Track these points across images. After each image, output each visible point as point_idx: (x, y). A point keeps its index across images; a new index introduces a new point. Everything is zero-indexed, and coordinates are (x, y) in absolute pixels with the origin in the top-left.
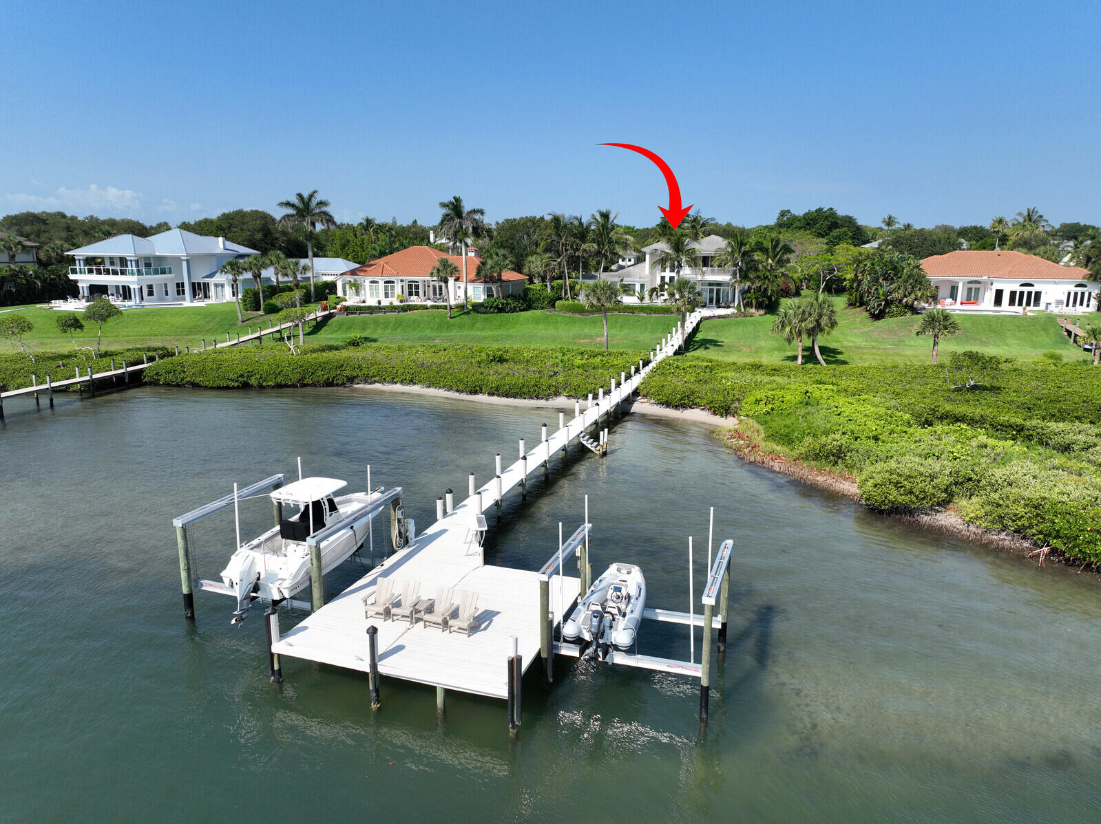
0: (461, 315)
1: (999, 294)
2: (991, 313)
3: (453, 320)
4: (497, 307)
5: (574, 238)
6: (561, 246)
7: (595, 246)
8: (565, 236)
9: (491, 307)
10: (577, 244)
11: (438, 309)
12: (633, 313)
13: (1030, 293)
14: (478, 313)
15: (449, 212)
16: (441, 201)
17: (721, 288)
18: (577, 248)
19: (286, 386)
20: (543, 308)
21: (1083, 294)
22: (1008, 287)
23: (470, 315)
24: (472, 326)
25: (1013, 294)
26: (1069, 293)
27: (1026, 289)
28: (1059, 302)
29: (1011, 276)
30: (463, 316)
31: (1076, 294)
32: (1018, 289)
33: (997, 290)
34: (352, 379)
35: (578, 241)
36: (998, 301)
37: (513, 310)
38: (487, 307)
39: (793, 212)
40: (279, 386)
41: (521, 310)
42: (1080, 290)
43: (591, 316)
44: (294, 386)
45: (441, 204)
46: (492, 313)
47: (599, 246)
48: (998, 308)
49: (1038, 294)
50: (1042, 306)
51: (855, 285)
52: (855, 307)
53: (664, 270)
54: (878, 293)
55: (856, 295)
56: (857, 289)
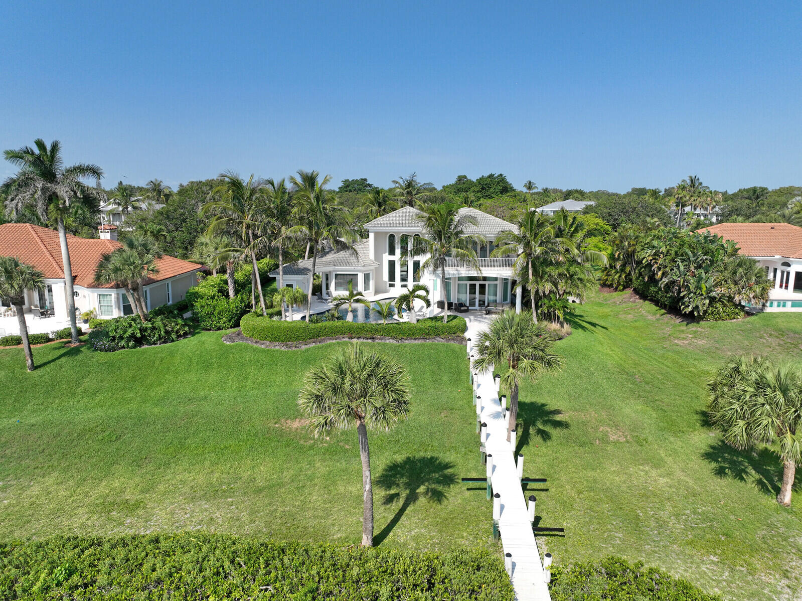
0: (59, 358)
3: (39, 372)
4: (133, 337)
5: (268, 216)
6: (244, 230)
7: (305, 229)
8: (251, 212)
9: (124, 335)
10: (273, 226)
12: (373, 338)
14: (96, 350)
15: (29, 169)
16: (8, 149)
17: (487, 283)
18: (273, 233)
20: (219, 329)
23: (79, 357)
30: (64, 360)
33: (796, 273)
35: (274, 221)
37: (167, 338)
38: (114, 337)
39: (469, 178)
41: (179, 337)
43: (304, 347)
45: (7, 153)
46: (123, 347)
47: (310, 228)
51: (618, 265)
52: (616, 289)
53: (392, 252)
54: (698, 287)
55: (620, 276)
56: (623, 270)
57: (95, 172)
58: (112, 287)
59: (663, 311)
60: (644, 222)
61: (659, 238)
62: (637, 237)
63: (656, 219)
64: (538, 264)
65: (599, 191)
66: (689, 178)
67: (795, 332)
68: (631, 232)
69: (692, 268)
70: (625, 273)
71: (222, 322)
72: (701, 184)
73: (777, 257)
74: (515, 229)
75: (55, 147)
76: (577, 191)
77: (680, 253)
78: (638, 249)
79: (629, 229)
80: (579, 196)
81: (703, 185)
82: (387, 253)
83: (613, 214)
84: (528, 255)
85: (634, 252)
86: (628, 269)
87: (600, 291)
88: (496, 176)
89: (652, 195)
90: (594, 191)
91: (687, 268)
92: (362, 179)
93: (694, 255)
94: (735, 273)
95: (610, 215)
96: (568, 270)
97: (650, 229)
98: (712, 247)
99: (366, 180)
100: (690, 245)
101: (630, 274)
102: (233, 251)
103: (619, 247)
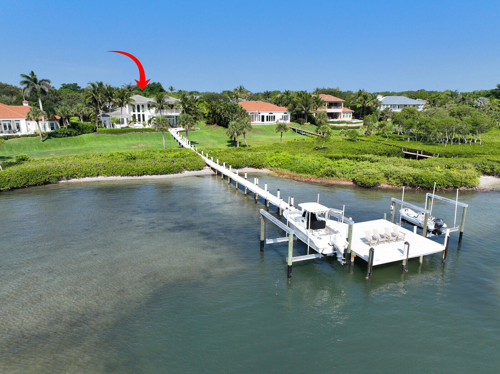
0: (46, 139)
1: (263, 117)
2: (261, 124)
3: (44, 142)
4: (66, 133)
9: (63, 134)
11: (28, 137)
13: (272, 116)
19: (17, 188)
21: (286, 116)
22: (266, 114)
23: (53, 139)
24: (60, 145)
25: (267, 117)
26: (283, 116)
27: (271, 115)
28: (281, 119)
29: (266, 110)
31: (284, 116)
32: (269, 115)
33: (262, 116)
34: (59, 178)
36: (263, 120)
37: (75, 135)
40: (13, 189)
41: (79, 134)
42: (285, 115)
44: (23, 187)
48: (263, 122)
49: (274, 116)
50: (276, 120)
51: (211, 115)
52: (211, 125)
53: (134, 111)
54: (232, 118)
55: (212, 119)
56: (213, 117)
57: (49, 82)
58: (47, 121)
59: (225, 128)
60: (218, 100)
61: (222, 105)
62: (216, 105)
63: (222, 100)
64: (187, 110)
65: (207, 92)
66: (240, 86)
67: (256, 129)
68: (214, 104)
69: (230, 113)
70: (214, 118)
71: (90, 130)
72: (244, 88)
73: (257, 111)
74: (179, 100)
75: (33, 73)
76: (195, 92)
77: (227, 109)
78: (216, 109)
79: (214, 103)
80: (196, 94)
81: (245, 89)
82: (132, 112)
83: (210, 99)
84: (184, 108)
85: (215, 110)
86: (214, 117)
87: (206, 125)
88: (156, 83)
89: (228, 93)
90: (204, 92)
91: (229, 113)
92: (74, 84)
93: (231, 109)
94: (241, 114)
95: (208, 100)
96: (195, 112)
97: (220, 103)
98: (236, 107)
99: (76, 84)
100: (230, 106)
101: (215, 118)
102: (90, 108)
103: (211, 109)
